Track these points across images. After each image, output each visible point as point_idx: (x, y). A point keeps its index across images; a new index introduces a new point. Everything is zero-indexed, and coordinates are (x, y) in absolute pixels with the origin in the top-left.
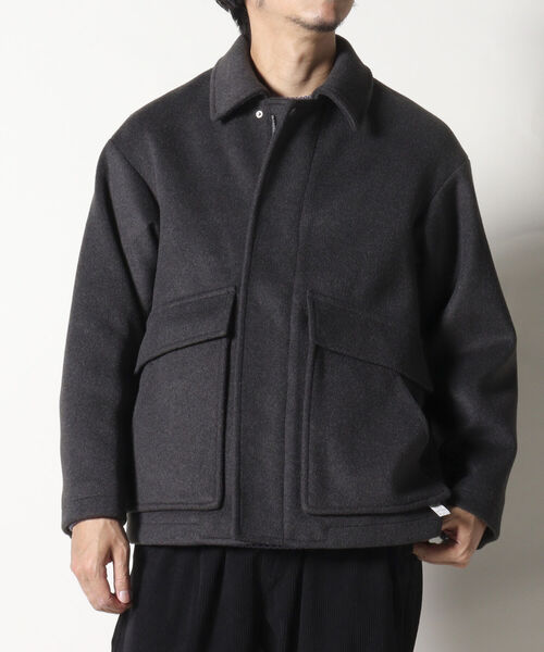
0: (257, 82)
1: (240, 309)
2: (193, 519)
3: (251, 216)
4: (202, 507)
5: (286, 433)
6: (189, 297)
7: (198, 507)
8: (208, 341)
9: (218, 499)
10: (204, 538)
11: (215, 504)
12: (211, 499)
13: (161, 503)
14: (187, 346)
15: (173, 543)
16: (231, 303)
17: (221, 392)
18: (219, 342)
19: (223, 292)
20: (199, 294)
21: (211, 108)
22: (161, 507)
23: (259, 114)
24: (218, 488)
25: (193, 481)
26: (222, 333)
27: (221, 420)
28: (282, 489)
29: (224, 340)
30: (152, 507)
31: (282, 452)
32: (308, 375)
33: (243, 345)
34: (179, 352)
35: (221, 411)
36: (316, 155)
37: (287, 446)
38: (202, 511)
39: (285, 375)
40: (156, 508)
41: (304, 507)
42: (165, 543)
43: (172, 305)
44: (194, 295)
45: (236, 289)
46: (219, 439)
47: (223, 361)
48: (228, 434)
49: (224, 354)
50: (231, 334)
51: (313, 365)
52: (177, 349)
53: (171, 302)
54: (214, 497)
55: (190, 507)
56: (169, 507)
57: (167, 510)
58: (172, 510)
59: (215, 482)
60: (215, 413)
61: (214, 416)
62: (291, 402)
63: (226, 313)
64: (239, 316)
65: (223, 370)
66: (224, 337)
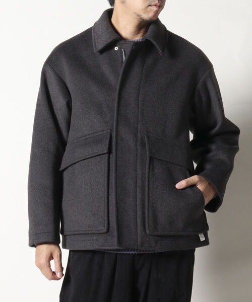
0: (115, 34)
1: (114, 140)
2: (95, 238)
3: (117, 96)
4: (99, 232)
5: (138, 197)
6: (89, 135)
7: (97, 232)
8: (99, 155)
9: (106, 228)
10: (100, 246)
11: (105, 230)
12: (103, 228)
13: (79, 231)
14: (89, 158)
15: (86, 249)
16: (109, 137)
17: (106, 179)
18: (104, 155)
19: (105, 132)
20: (94, 133)
21: (94, 47)
22: (80, 232)
23: (116, 48)
24: (106, 223)
25: (94, 220)
26: (106, 151)
27: (106, 191)
28: (137, 222)
29: (107, 155)
30: (75, 233)
31: (136, 206)
32: (147, 170)
33: (116, 157)
34: (86, 160)
35: (106, 187)
36: (145, 67)
37: (138, 203)
38: (99, 234)
39: (136, 171)
40: (77, 233)
41: (147, 232)
42: (82, 249)
43: (81, 139)
44: (91, 134)
45: (111, 130)
46: (106, 201)
47: (106, 164)
48: (110, 198)
49: (107, 161)
50: (110, 152)
51: (149, 166)
52: (85, 159)
53: (81, 137)
54: (104, 227)
55: (93, 232)
56: (83, 232)
57: (82, 234)
58: (84, 234)
59: (105, 220)
60: (104, 188)
61: (103, 190)
62: (139, 182)
63: (107, 142)
64: (114, 143)
65: (106, 169)
66: (107, 153)
